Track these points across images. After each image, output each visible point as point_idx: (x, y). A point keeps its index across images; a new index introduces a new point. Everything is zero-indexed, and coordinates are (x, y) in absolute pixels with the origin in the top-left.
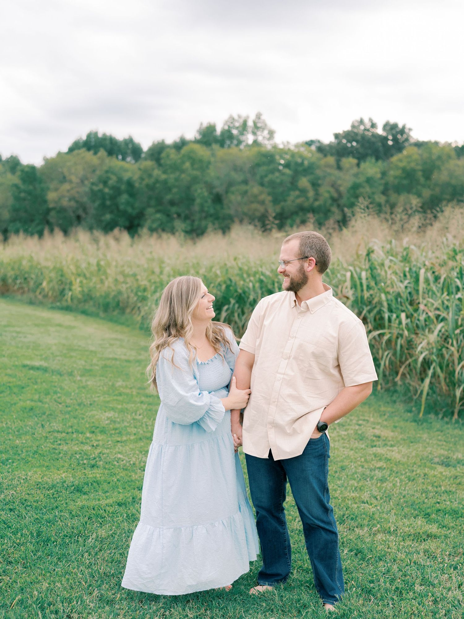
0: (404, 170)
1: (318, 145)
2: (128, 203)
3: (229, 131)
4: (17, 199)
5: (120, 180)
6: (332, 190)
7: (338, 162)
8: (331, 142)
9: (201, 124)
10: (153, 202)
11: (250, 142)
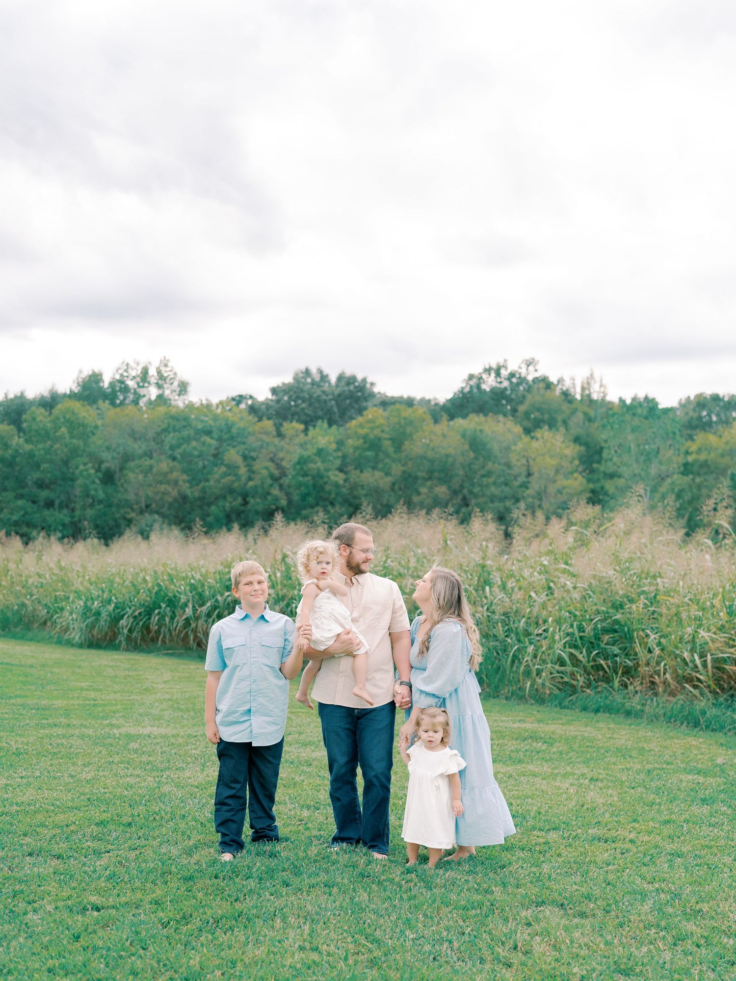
0: (365, 437)
1: (250, 402)
3: (121, 382)
6: (270, 464)
7: (278, 427)
8: (267, 399)
9: (80, 372)
11: (153, 397)
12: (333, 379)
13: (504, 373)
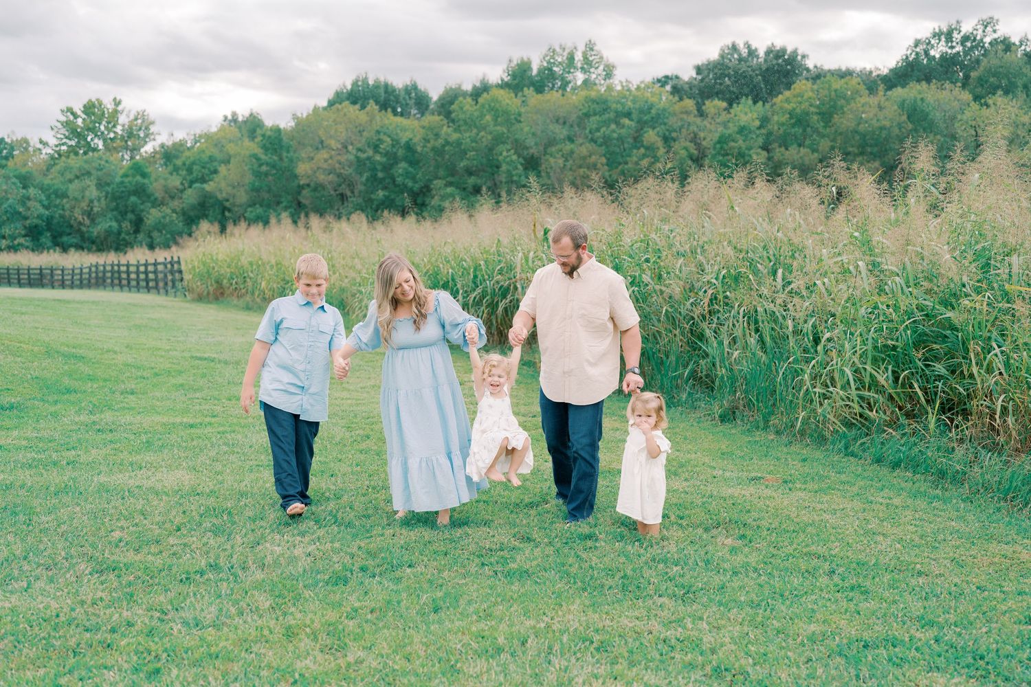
0: (791, 113)
1: (675, 82)
2: (407, 174)
3: (550, 70)
4: (258, 174)
5: (396, 142)
7: (700, 106)
8: (691, 78)
9: (511, 61)
10: (442, 173)
11: (579, 83)
12: (761, 53)
13: (957, 37)
